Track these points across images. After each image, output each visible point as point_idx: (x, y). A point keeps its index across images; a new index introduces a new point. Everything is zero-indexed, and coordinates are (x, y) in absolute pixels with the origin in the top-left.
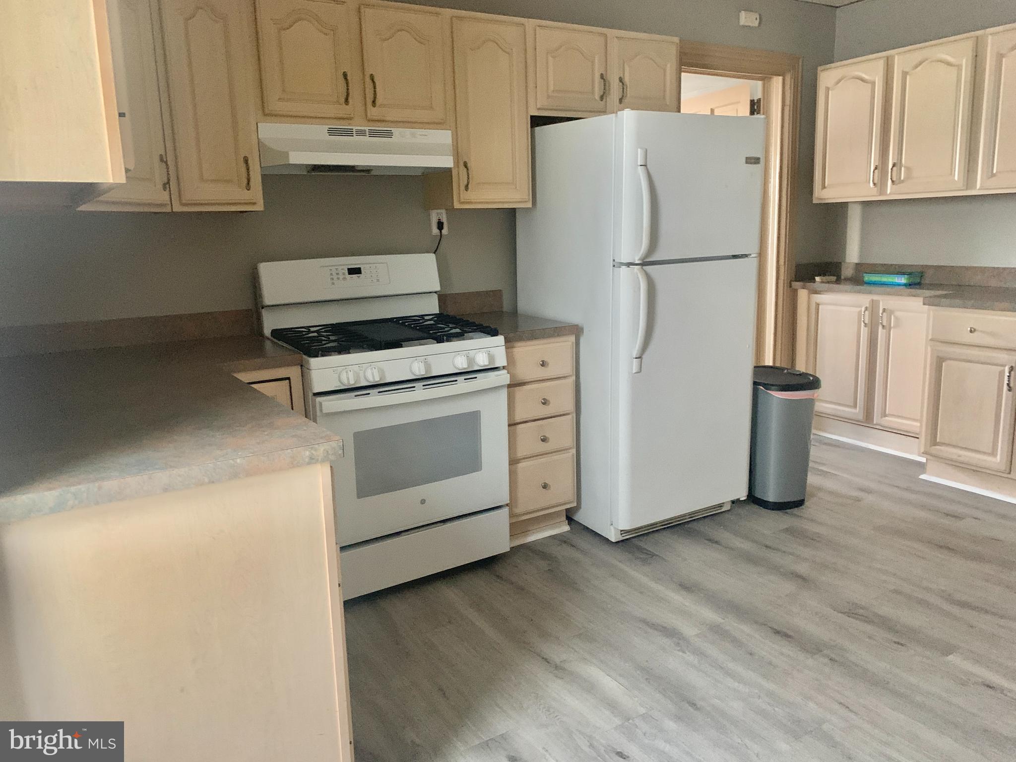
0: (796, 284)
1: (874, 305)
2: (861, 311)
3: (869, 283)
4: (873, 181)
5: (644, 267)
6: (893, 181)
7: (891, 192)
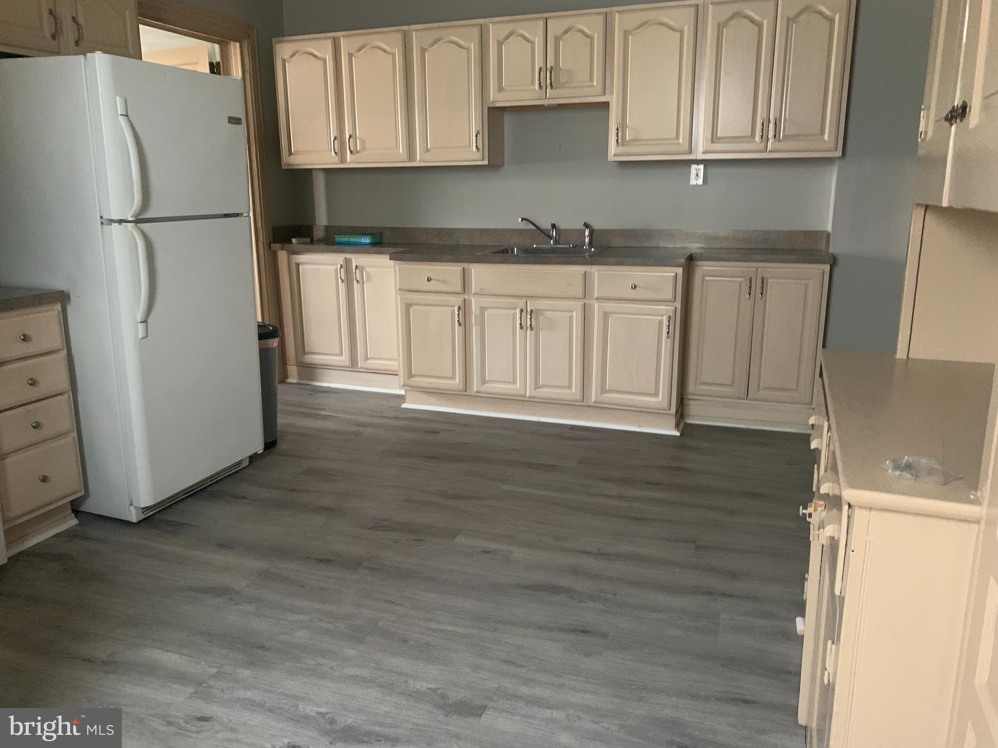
0: (275, 246)
1: (348, 262)
2: (337, 269)
3: (341, 244)
4: (334, 150)
5: (138, 225)
6: (351, 152)
7: (351, 161)
